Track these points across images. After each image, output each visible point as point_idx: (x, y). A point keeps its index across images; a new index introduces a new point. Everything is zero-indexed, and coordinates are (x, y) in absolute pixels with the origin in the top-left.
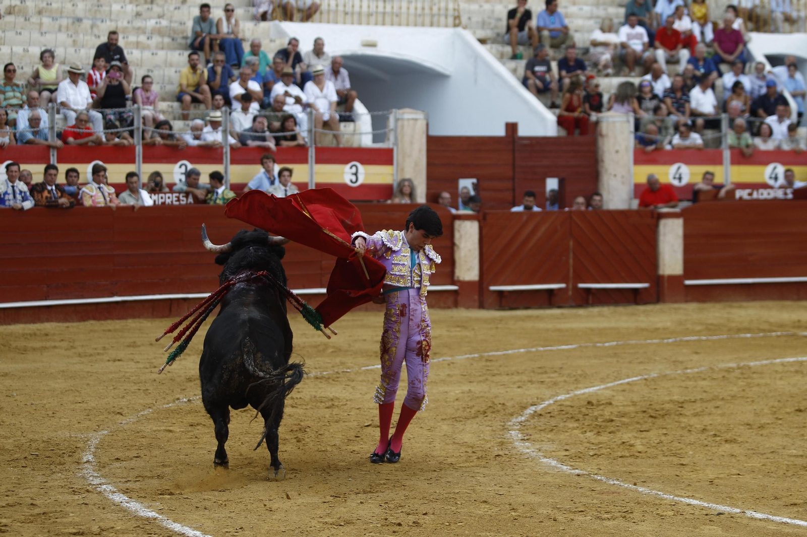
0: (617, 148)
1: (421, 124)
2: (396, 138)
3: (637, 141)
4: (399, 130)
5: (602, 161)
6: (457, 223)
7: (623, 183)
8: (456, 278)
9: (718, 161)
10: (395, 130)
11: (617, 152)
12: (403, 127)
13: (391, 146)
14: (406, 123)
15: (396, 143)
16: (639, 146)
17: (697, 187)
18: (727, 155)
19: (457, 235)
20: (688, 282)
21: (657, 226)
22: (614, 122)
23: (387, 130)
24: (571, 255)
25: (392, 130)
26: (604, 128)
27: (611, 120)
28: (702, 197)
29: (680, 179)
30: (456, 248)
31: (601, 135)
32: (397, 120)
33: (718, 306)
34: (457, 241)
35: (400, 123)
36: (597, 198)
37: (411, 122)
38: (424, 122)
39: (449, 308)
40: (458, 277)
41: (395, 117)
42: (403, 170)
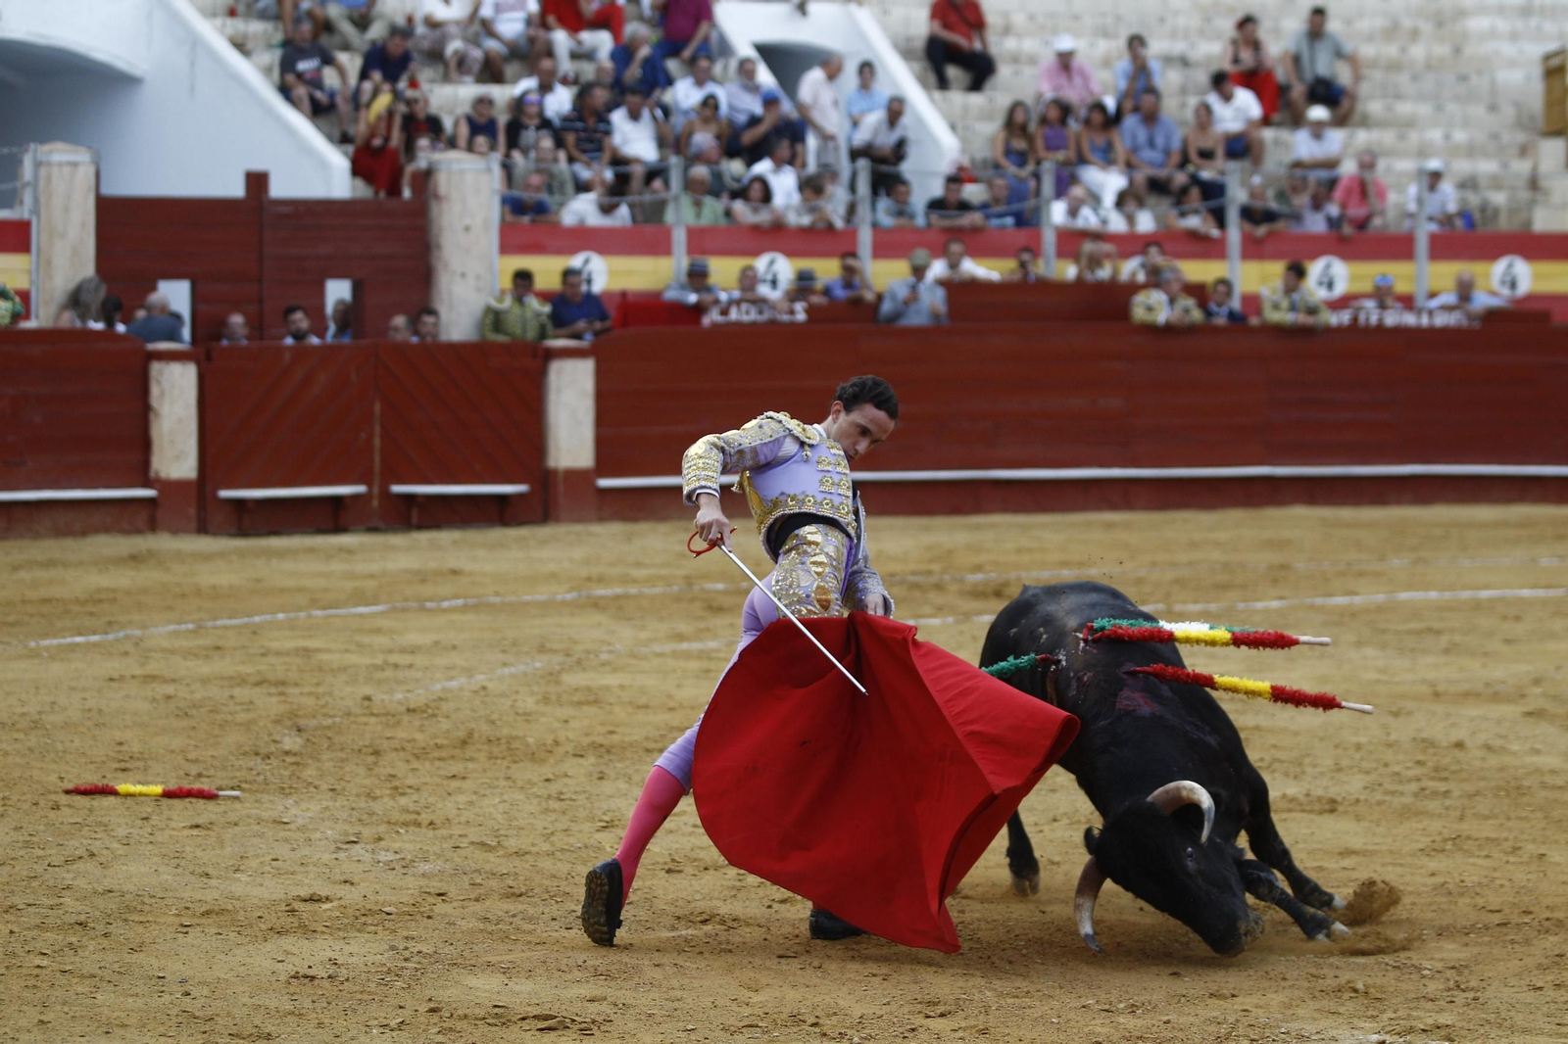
0: (468, 221)
1: (86, 173)
2: (36, 200)
3: (507, 209)
4: (42, 183)
5: (439, 247)
6: (156, 367)
7: (479, 290)
8: (152, 474)
9: (663, 248)
10: (35, 184)
11: (467, 229)
12: (49, 178)
13: (26, 216)
14: (55, 171)
15: (36, 210)
16: (510, 218)
18: (680, 236)
19: (155, 390)
20: (604, 483)
21: (543, 372)
22: (462, 172)
23: (18, 184)
24: (377, 429)
25: (28, 184)
26: (442, 182)
27: (455, 167)
30: (152, 416)
31: (437, 197)
32: (38, 165)
33: (663, 529)
34: (154, 400)
35: (43, 171)
36: (429, 319)
37: (66, 170)
38: (92, 170)
39: (139, 531)
40: (157, 473)
41: (35, 158)
42: (49, 262)
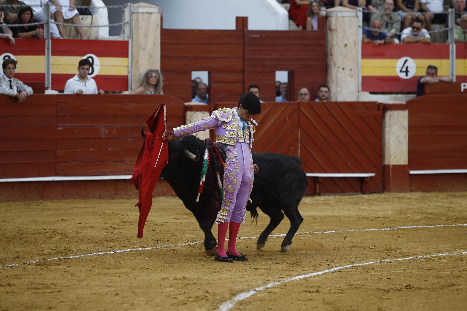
0: (346, 42)
1: (155, 18)
2: (131, 31)
3: (365, 36)
4: (134, 23)
5: (331, 55)
6: (189, 114)
7: (351, 76)
9: (444, 55)
10: (130, 23)
11: (346, 45)
12: (137, 19)
13: (126, 39)
14: (141, 16)
15: (131, 36)
16: (367, 40)
17: (422, 80)
18: (453, 48)
20: (412, 172)
21: (383, 117)
22: (343, 17)
23: (122, 23)
25: (127, 23)
26: (333, 22)
27: (339, 14)
28: (427, 89)
29: (407, 72)
31: (330, 29)
32: (132, 14)
33: (441, 195)
35: (135, 16)
36: (324, 89)
37: (146, 16)
38: (159, 16)
41: (130, 10)
42: (137, 62)
